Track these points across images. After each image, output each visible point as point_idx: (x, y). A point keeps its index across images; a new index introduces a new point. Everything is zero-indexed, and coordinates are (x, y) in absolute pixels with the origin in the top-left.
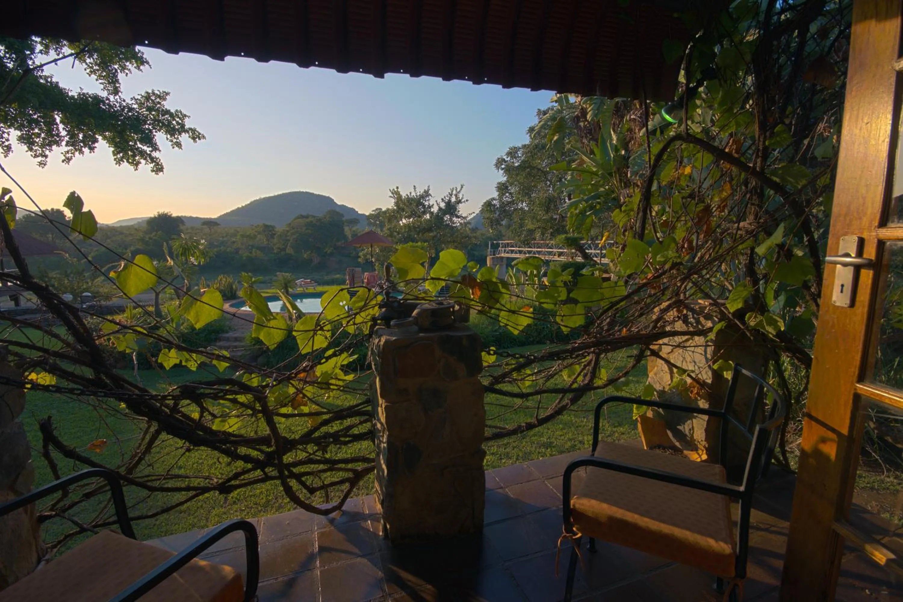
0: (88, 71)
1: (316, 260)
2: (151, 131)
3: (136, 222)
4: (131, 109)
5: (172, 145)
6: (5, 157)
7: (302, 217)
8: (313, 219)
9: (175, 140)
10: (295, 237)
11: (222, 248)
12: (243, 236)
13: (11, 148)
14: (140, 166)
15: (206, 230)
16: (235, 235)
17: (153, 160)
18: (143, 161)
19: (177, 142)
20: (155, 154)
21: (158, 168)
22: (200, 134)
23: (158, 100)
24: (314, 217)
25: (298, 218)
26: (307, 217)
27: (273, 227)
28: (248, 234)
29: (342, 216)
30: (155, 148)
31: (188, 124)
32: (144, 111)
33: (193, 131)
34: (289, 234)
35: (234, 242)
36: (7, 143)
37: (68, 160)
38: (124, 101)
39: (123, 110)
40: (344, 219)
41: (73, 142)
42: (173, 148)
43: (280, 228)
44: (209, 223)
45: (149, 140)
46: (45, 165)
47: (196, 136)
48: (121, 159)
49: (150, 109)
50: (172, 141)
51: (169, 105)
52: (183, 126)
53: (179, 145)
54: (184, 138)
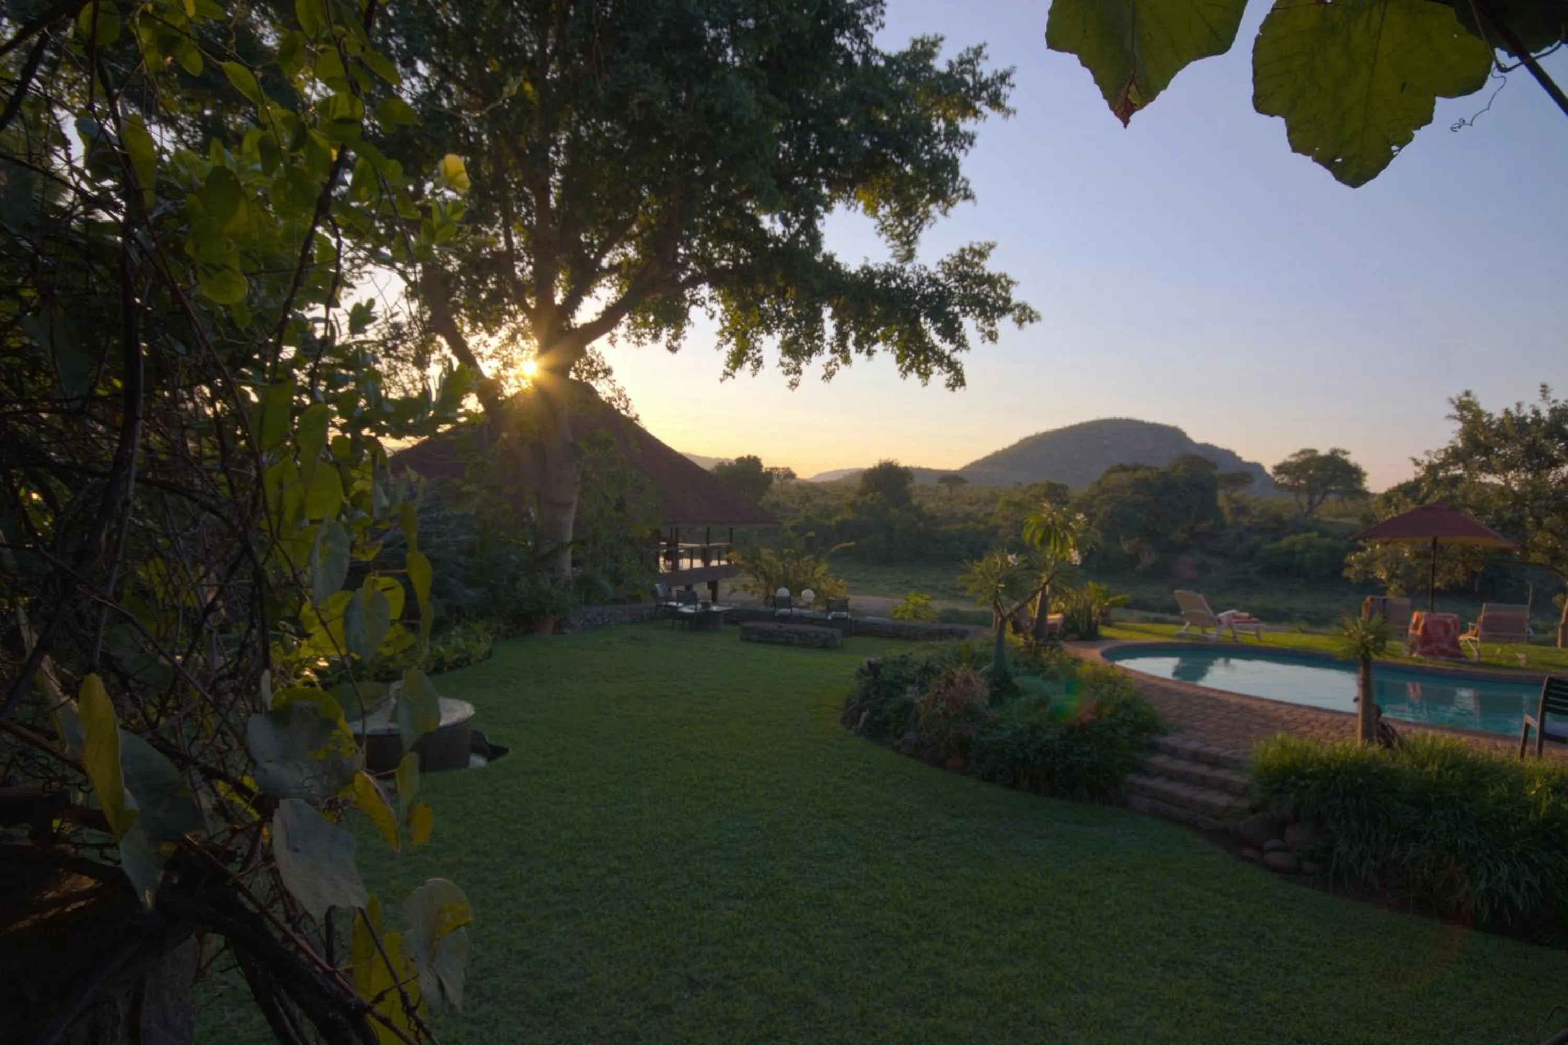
0: (879, 227)
1: (1148, 559)
2: (956, 316)
3: (841, 476)
4: (934, 282)
5: (982, 337)
6: (753, 375)
7: (1124, 468)
8: (1148, 473)
9: (987, 329)
10: (1107, 508)
11: (970, 523)
12: (1008, 503)
13: (761, 362)
14: (932, 377)
15: (945, 490)
16: (993, 500)
17: (952, 366)
18: (936, 369)
19: (991, 332)
20: (957, 356)
21: (958, 380)
22: (1031, 312)
23: (976, 260)
24: (1149, 468)
25: (1113, 470)
26: (1135, 468)
27: (1064, 488)
28: (1017, 500)
29: (1214, 466)
30: (962, 344)
31: (1017, 296)
32: (952, 283)
33: (1023, 307)
34: (1096, 502)
35: (990, 514)
36: (757, 356)
37: (829, 375)
38: (925, 268)
39: (921, 283)
40: (1216, 473)
41: (840, 348)
42: (983, 342)
43: (1079, 490)
44: (951, 479)
45: (951, 331)
46: (797, 385)
47: (1026, 315)
48: (909, 369)
49: (962, 277)
50: (983, 330)
51: (991, 266)
52: (1007, 300)
53: (992, 336)
54: (1005, 324)
